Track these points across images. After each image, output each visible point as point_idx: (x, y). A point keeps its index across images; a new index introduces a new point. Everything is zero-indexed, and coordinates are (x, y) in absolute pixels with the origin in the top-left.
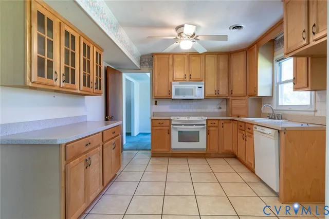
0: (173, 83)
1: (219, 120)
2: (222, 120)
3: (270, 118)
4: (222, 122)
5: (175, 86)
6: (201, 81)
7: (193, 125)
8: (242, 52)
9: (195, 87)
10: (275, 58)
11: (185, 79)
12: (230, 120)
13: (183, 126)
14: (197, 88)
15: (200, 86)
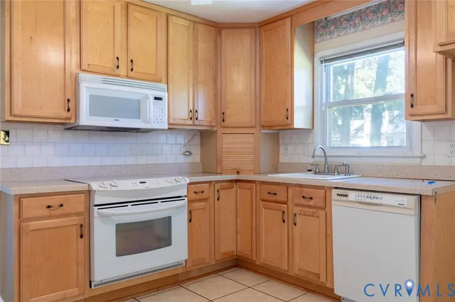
0: (82, 75)
1: (210, 182)
2: (217, 182)
3: (315, 173)
4: (217, 186)
5: (90, 86)
6: (160, 81)
7: (154, 201)
8: (247, 30)
9: (147, 97)
10: (318, 56)
11: (117, 72)
12: (231, 181)
13: (130, 209)
14: (152, 99)
15: (159, 94)
